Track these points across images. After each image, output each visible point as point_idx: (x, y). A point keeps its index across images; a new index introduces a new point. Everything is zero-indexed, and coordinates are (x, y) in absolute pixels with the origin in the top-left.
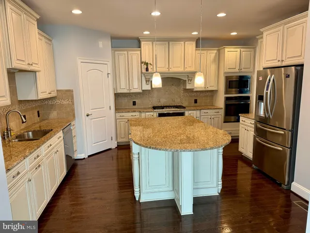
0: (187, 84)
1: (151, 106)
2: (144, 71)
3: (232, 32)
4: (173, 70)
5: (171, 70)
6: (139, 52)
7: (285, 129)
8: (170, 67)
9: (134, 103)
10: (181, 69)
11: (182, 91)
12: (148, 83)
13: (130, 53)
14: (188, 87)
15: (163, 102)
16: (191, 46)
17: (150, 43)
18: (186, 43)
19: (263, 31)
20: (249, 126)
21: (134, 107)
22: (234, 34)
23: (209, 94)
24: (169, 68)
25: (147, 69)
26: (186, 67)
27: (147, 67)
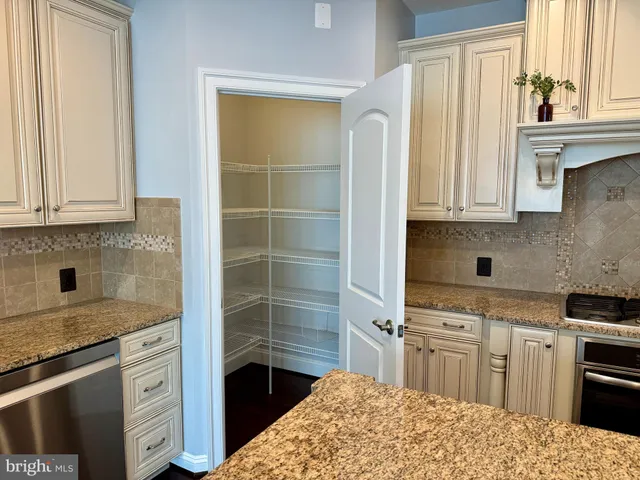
1: (564, 289)
2: (531, 120)
12: (547, 179)
13: (472, 48)
21: (483, 281)
25: (545, 112)
27: (546, 99)
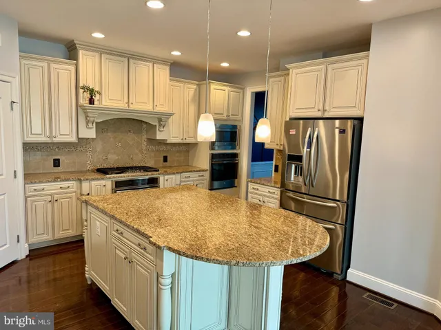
0: (158, 132)
1: (90, 168)
2: (85, 103)
3: (222, 62)
4: (136, 106)
5: (132, 107)
6: (73, 68)
7: (338, 201)
8: (131, 101)
9: (57, 163)
10: (149, 108)
11: (145, 143)
12: (90, 126)
13: (53, 66)
14: (159, 136)
15: (113, 160)
16: (163, 73)
17: (97, 55)
18: (155, 65)
19: (291, 68)
20: (265, 196)
21: (56, 169)
22: (225, 65)
23: (184, 148)
24: (128, 103)
25: (91, 101)
26: (155, 104)
27: (92, 97)
